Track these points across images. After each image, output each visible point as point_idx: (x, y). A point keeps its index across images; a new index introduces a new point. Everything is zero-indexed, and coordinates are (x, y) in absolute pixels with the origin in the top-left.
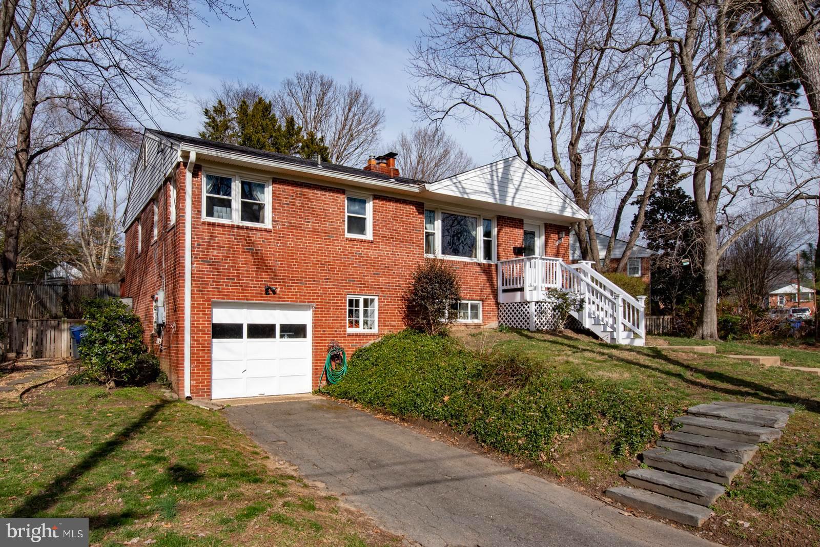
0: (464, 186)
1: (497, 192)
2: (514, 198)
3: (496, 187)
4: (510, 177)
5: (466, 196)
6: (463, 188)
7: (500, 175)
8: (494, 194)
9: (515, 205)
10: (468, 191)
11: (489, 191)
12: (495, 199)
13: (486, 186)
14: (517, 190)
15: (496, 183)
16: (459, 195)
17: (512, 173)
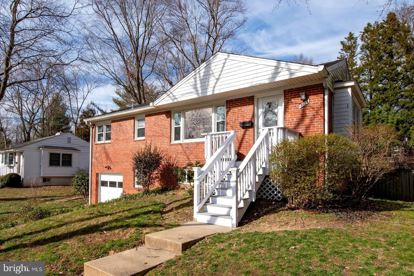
0: (174, 94)
1: (199, 89)
2: (214, 87)
3: (199, 85)
4: (211, 72)
5: (176, 101)
6: (174, 96)
7: (202, 75)
8: (197, 91)
9: (216, 92)
10: (177, 97)
11: (193, 90)
12: (198, 94)
13: (191, 87)
14: (218, 79)
15: (198, 82)
16: (171, 102)
17: (212, 68)
